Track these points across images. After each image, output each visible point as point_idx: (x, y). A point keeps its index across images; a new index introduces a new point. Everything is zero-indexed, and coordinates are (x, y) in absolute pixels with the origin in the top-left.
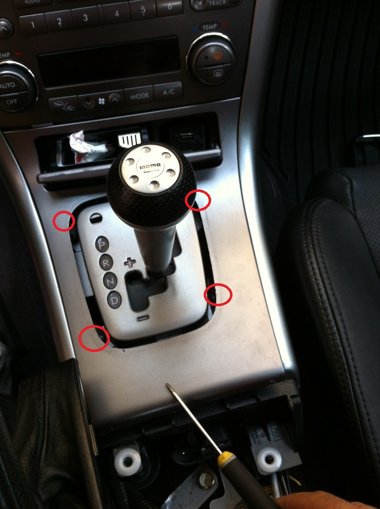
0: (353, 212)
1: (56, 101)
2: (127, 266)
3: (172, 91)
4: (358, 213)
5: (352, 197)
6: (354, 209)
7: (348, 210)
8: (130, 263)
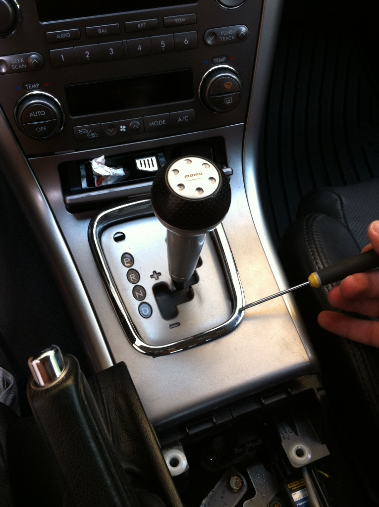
0: (345, 224)
1: (80, 129)
2: (154, 279)
3: (186, 118)
4: (349, 226)
5: (343, 211)
6: (346, 222)
7: (341, 222)
8: (155, 276)
